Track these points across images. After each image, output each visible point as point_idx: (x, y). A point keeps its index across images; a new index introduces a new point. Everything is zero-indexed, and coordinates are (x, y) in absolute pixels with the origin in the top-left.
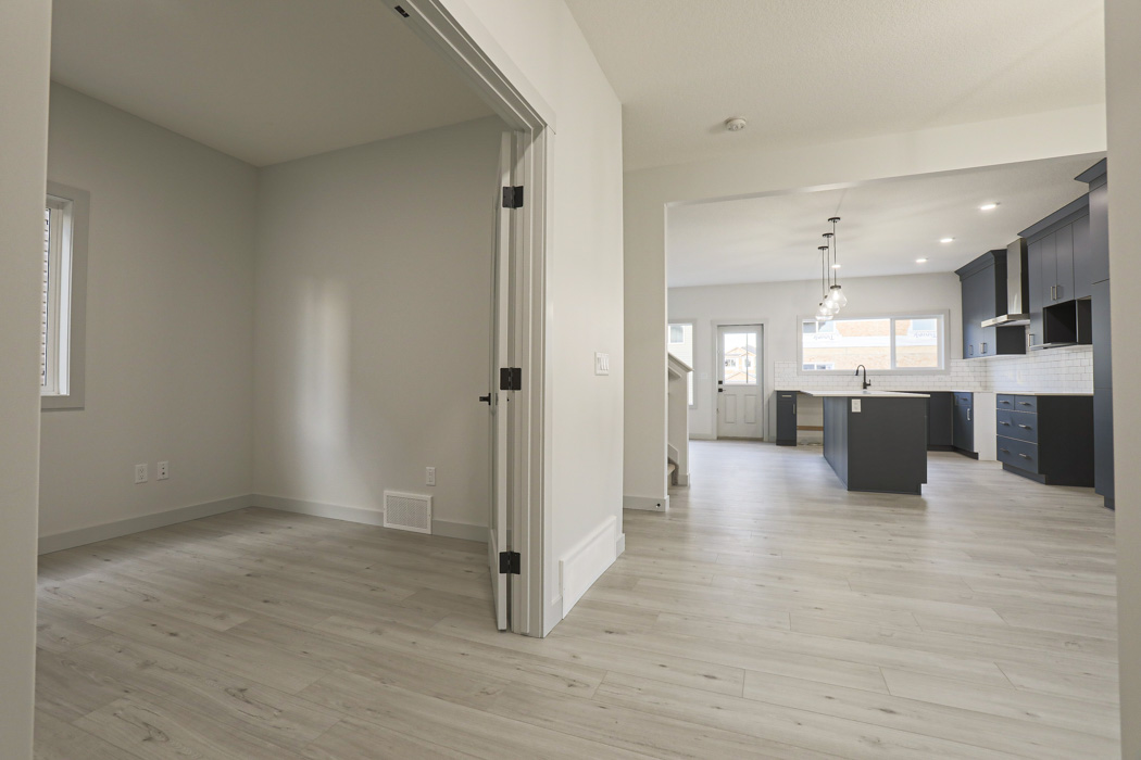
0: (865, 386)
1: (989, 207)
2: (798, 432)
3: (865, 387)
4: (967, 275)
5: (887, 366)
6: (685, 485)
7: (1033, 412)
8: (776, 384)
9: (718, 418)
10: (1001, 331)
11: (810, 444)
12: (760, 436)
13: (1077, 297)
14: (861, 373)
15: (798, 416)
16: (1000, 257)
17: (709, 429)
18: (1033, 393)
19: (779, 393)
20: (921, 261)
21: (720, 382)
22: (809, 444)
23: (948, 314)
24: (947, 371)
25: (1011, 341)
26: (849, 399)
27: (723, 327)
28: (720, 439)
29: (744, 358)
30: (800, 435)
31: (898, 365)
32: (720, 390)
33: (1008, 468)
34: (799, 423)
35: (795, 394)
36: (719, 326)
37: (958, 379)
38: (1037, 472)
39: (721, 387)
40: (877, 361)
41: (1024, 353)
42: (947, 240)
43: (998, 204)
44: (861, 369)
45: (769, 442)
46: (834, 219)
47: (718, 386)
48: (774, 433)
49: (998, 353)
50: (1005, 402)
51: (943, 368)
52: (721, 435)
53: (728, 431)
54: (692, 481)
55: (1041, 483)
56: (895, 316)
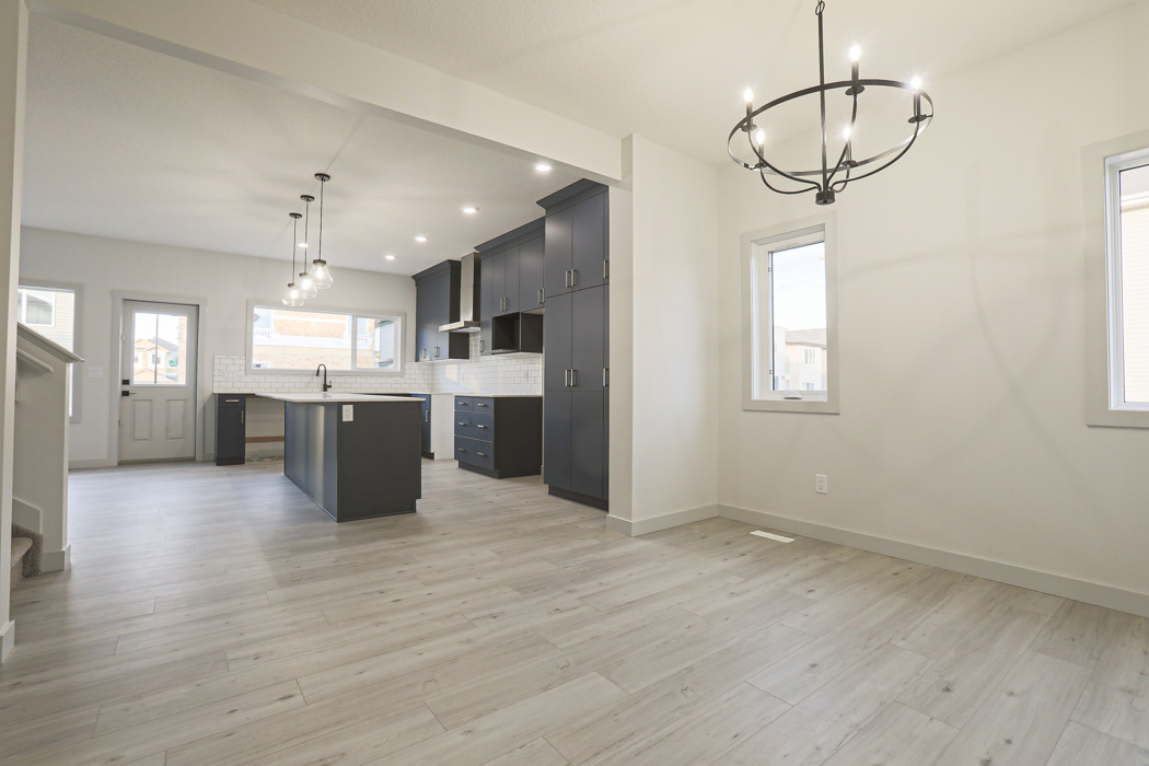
0: (326, 387)
1: (470, 211)
2: (247, 445)
3: (325, 390)
4: (423, 281)
5: (347, 367)
6: (59, 569)
7: (491, 412)
8: (216, 384)
9: (120, 434)
10: (453, 335)
11: (264, 459)
12: (190, 454)
13: (523, 310)
14: (322, 373)
15: (247, 425)
16: (455, 267)
17: (103, 450)
18: (491, 395)
19: (222, 397)
20: (390, 258)
21: (126, 382)
22: (261, 459)
23: (405, 316)
24: (402, 374)
25: (459, 347)
26: (340, 405)
27: (133, 303)
28: (124, 464)
29: (150, 354)
30: (249, 448)
31: (358, 366)
32: (125, 393)
33: (463, 466)
34: (248, 434)
35: (244, 398)
36: (125, 300)
37: (409, 381)
38: (492, 468)
39: (126, 388)
40: (338, 362)
41: (467, 357)
42: (421, 239)
43: (477, 209)
44: (322, 368)
45: (205, 462)
46: (323, 177)
47: (120, 388)
48: (211, 449)
49: (450, 357)
50: (464, 404)
51: (399, 370)
52: (127, 457)
53: (134, 451)
54: (73, 560)
55: (494, 477)
56: (358, 313)
